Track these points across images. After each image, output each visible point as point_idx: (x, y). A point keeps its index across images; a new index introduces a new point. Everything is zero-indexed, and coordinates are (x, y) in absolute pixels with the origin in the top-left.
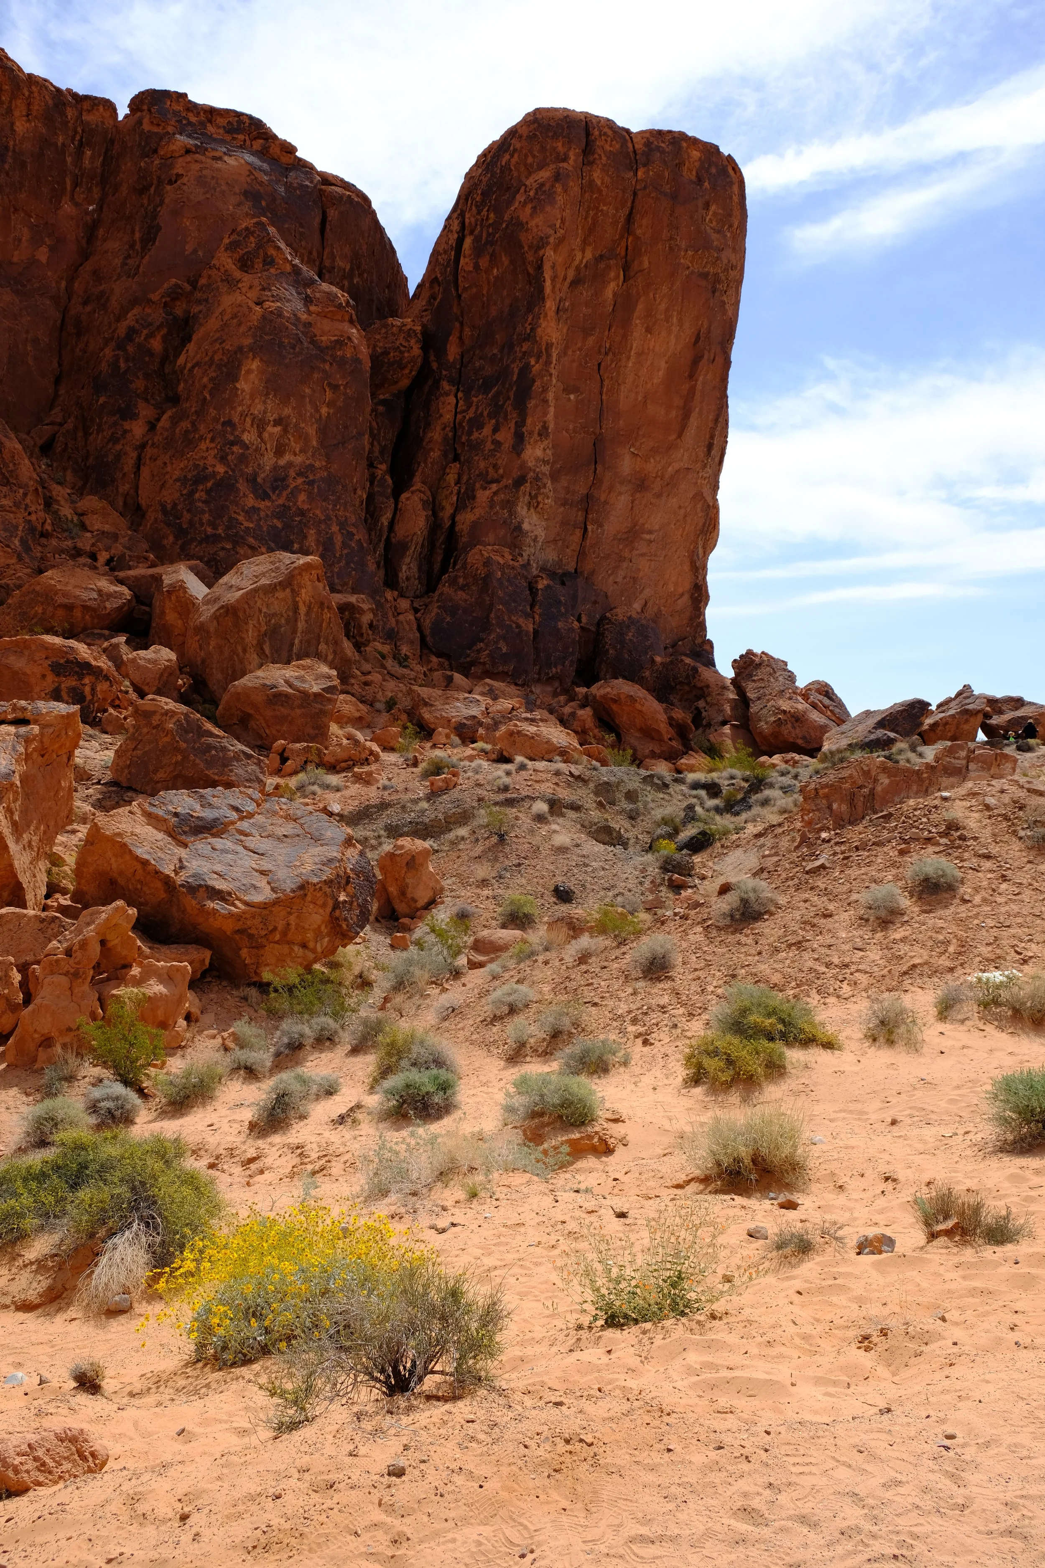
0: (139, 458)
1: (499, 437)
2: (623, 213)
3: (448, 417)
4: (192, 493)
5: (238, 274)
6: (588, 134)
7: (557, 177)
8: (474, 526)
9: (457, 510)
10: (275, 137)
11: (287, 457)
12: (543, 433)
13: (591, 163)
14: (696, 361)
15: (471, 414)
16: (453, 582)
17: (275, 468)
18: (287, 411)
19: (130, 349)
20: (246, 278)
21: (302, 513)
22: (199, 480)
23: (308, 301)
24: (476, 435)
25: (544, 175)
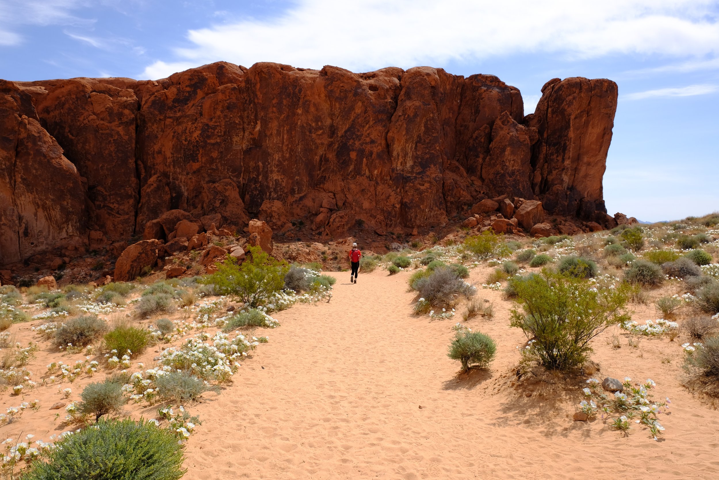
0: (481, 167)
1: (558, 158)
2: (588, 102)
3: (544, 152)
4: (496, 177)
5: (502, 126)
6: (581, 85)
7: (574, 98)
8: (553, 180)
9: (547, 175)
10: (501, 81)
11: (514, 167)
12: (569, 158)
13: (581, 92)
14: (604, 134)
15: (550, 152)
16: (549, 193)
17: (512, 170)
18: (515, 158)
19: (477, 141)
20: (504, 127)
21: (518, 180)
22: (498, 174)
23: (517, 130)
24: (552, 157)
25: (571, 97)
